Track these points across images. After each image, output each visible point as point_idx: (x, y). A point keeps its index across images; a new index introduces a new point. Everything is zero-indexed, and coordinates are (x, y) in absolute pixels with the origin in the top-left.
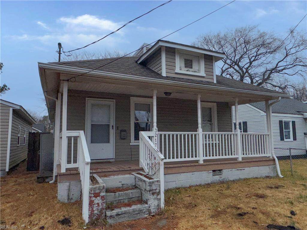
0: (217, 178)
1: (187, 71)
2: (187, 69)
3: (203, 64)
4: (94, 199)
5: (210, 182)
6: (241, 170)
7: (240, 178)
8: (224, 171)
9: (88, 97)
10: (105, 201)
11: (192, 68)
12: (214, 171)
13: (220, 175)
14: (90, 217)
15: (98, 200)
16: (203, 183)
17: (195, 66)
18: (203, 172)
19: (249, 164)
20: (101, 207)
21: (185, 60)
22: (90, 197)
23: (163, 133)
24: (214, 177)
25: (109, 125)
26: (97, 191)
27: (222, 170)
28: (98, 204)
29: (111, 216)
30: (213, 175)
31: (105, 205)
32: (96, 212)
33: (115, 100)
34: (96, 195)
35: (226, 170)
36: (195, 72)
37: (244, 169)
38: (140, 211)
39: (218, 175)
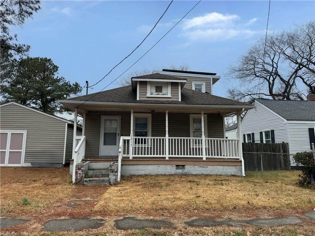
0: (180, 171)
1: (157, 94)
2: (158, 93)
3: (169, 89)
4: (78, 171)
5: (173, 173)
6: (204, 167)
7: (202, 173)
8: (187, 167)
9: (103, 115)
10: (84, 172)
11: (161, 92)
12: (177, 166)
13: (183, 169)
14: (76, 180)
15: (80, 172)
16: (167, 174)
17: (164, 91)
18: (167, 166)
19: (213, 163)
20: (81, 176)
21: (156, 87)
22: (76, 170)
23: (137, 137)
24: (177, 170)
25: (116, 133)
26: (79, 167)
27: (185, 165)
28: (80, 174)
29: (86, 181)
30: (177, 169)
31: (84, 175)
32: (79, 178)
33: (120, 116)
34: (79, 169)
35: (189, 166)
36: (164, 95)
37: (207, 167)
38: (103, 181)
39: (181, 169)
